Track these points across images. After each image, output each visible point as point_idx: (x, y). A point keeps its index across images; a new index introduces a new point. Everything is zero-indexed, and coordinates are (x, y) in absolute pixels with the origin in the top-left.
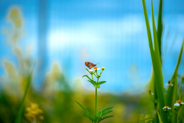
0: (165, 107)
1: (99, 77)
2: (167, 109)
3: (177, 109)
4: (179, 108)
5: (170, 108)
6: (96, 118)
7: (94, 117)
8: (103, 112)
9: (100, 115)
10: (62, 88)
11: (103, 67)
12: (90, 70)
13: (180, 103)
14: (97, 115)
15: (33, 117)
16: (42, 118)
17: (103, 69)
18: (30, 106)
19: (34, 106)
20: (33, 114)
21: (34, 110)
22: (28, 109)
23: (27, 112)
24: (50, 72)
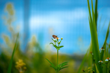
0: (100, 61)
1: (59, 43)
2: (101, 62)
3: (107, 63)
4: (108, 62)
5: (103, 62)
6: (58, 68)
7: (56, 68)
8: (62, 65)
9: (60, 66)
10: (38, 51)
11: (62, 38)
12: (54, 40)
13: (108, 59)
14: (59, 67)
15: (20, 67)
16: (25, 68)
17: (62, 39)
18: (18, 61)
19: (20, 61)
20: (20, 66)
21: (20, 63)
22: (17, 63)
23: (16, 65)
24: (31, 41)
